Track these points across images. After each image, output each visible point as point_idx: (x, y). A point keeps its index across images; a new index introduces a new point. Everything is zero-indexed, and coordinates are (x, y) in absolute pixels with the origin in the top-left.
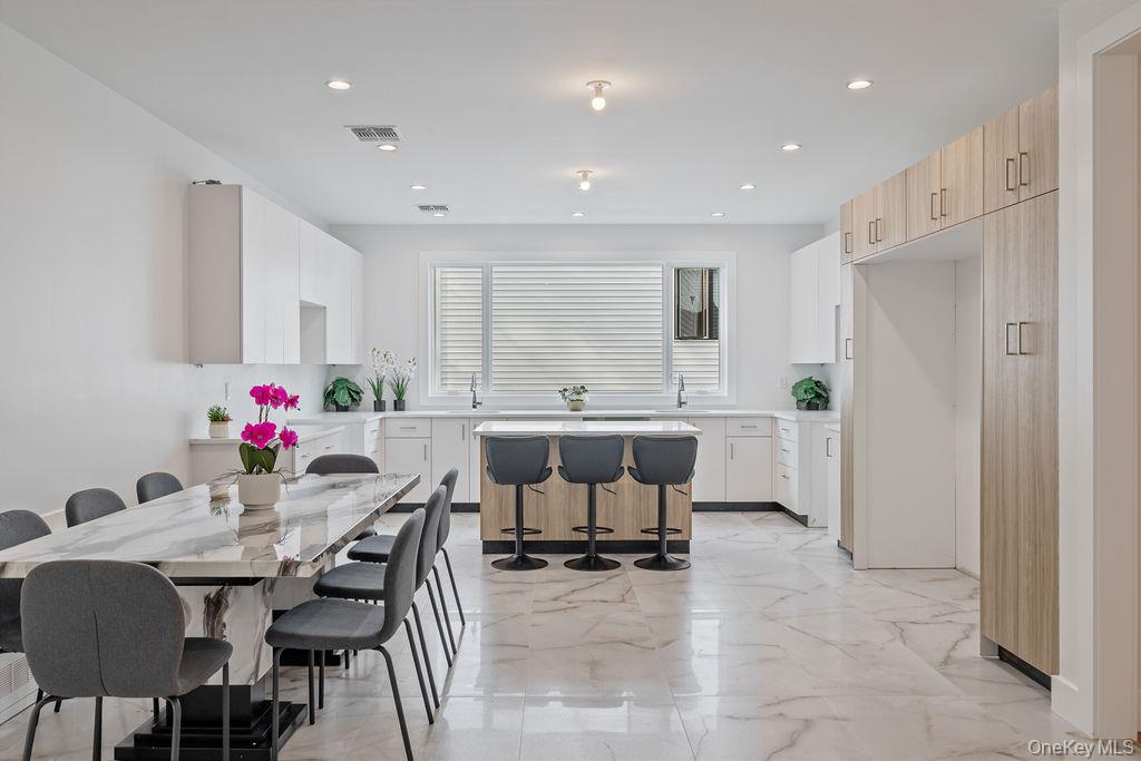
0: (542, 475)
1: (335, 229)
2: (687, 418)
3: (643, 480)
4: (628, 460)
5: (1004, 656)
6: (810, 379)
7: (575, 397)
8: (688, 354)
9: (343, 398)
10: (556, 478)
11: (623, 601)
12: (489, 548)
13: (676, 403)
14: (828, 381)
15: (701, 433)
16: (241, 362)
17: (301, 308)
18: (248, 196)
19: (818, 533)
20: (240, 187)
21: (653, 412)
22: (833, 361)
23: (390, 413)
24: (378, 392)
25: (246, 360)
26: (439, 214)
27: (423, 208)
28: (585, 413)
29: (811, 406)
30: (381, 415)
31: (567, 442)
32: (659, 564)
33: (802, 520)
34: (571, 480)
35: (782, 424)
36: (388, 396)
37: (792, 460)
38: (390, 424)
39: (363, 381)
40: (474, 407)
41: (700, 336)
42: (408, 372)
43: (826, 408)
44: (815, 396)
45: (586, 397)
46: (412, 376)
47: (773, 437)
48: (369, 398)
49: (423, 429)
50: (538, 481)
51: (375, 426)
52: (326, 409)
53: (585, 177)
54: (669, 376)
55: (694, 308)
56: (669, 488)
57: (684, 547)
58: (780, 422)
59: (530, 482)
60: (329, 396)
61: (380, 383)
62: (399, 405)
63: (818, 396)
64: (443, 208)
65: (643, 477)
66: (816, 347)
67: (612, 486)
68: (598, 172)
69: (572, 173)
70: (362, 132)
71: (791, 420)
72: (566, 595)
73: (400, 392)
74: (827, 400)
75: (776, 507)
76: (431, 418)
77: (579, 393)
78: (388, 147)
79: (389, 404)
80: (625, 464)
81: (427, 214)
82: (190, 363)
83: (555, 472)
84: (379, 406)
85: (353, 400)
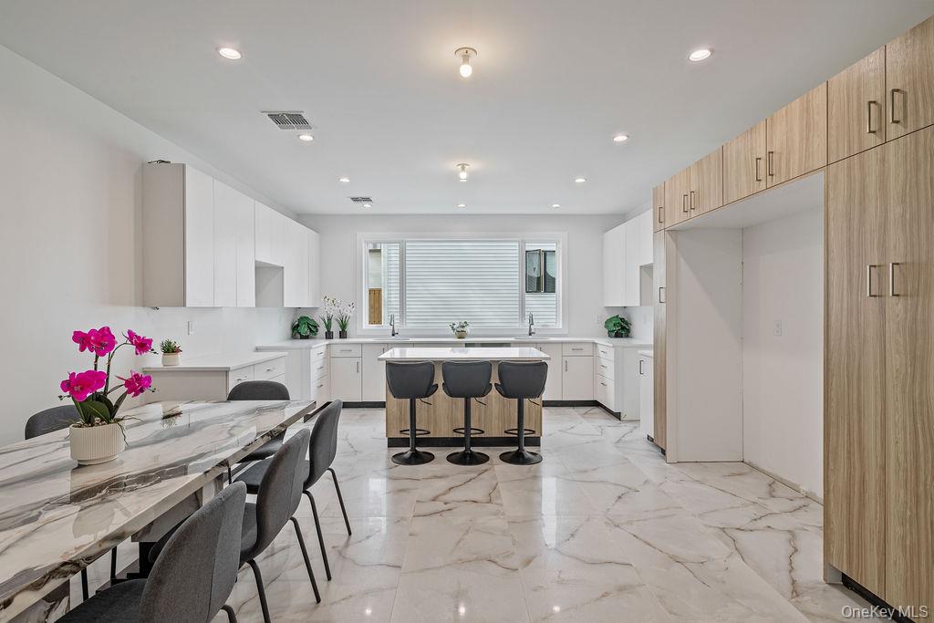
0: (430, 390)
1: (301, 217)
2: (535, 344)
3: (506, 395)
4: (495, 379)
5: (848, 583)
6: (617, 316)
7: (460, 329)
8: (535, 302)
9: (304, 330)
10: (441, 392)
11: (490, 501)
12: (393, 443)
13: (528, 333)
14: (629, 317)
15: (549, 359)
16: (184, 305)
17: (256, 268)
18: (190, 173)
19: (630, 426)
20: (184, 165)
21: (512, 339)
22: (638, 304)
23: (336, 340)
24: (328, 326)
25: (189, 304)
26: (367, 205)
27: (355, 199)
28: (467, 340)
29: (618, 335)
30: (328, 342)
31: (448, 366)
32: (518, 458)
33: (617, 416)
34: (451, 394)
35: (600, 348)
36: (335, 328)
37: (609, 374)
38: (334, 347)
39: (317, 318)
40: (393, 335)
41: (538, 290)
42: (348, 312)
43: (627, 336)
44: (620, 328)
45: (467, 329)
46: (351, 315)
47: (594, 356)
48: (322, 330)
49: (356, 351)
50: (427, 395)
51: (323, 349)
52: (294, 337)
53: (463, 169)
54: (523, 315)
55: (535, 275)
56: (526, 401)
57: (536, 442)
58: (599, 346)
59: (421, 396)
60: (295, 328)
61: (329, 320)
62: (343, 335)
63: (623, 328)
64: (367, 200)
65: (506, 392)
66: (623, 295)
67: (483, 399)
68: (473, 165)
69: (453, 166)
70: (278, 119)
71: (607, 346)
72: (444, 494)
73: (343, 326)
74: (628, 331)
75: (595, 404)
76: (362, 344)
77: (463, 327)
78: (306, 137)
79: (336, 334)
80: (492, 382)
81: (358, 204)
82: (144, 306)
83: (440, 387)
84: (329, 335)
85: (311, 331)
